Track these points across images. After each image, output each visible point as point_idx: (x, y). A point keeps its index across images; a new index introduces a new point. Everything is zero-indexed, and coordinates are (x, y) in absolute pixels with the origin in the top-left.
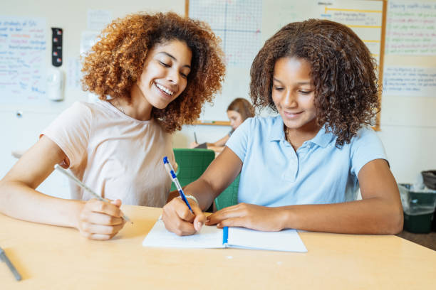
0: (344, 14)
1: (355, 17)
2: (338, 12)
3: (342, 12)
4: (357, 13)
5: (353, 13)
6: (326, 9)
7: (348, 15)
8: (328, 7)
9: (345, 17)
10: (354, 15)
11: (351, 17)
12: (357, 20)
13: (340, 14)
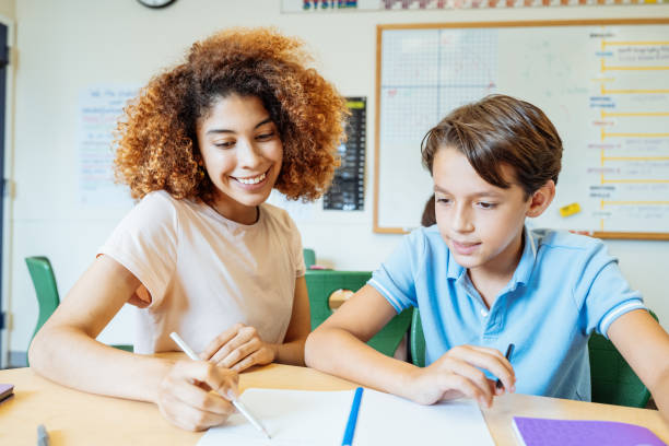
0: (636, 50)
1: (654, 54)
2: (626, 47)
3: (633, 47)
4: (659, 47)
5: (650, 47)
6: (604, 44)
7: (643, 51)
8: (608, 40)
9: (637, 55)
10: (652, 50)
11: (647, 54)
12: (658, 57)
13: (629, 50)
